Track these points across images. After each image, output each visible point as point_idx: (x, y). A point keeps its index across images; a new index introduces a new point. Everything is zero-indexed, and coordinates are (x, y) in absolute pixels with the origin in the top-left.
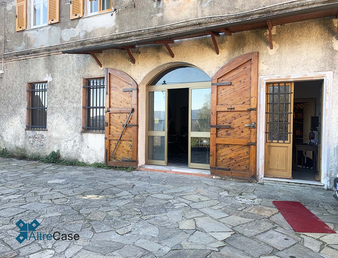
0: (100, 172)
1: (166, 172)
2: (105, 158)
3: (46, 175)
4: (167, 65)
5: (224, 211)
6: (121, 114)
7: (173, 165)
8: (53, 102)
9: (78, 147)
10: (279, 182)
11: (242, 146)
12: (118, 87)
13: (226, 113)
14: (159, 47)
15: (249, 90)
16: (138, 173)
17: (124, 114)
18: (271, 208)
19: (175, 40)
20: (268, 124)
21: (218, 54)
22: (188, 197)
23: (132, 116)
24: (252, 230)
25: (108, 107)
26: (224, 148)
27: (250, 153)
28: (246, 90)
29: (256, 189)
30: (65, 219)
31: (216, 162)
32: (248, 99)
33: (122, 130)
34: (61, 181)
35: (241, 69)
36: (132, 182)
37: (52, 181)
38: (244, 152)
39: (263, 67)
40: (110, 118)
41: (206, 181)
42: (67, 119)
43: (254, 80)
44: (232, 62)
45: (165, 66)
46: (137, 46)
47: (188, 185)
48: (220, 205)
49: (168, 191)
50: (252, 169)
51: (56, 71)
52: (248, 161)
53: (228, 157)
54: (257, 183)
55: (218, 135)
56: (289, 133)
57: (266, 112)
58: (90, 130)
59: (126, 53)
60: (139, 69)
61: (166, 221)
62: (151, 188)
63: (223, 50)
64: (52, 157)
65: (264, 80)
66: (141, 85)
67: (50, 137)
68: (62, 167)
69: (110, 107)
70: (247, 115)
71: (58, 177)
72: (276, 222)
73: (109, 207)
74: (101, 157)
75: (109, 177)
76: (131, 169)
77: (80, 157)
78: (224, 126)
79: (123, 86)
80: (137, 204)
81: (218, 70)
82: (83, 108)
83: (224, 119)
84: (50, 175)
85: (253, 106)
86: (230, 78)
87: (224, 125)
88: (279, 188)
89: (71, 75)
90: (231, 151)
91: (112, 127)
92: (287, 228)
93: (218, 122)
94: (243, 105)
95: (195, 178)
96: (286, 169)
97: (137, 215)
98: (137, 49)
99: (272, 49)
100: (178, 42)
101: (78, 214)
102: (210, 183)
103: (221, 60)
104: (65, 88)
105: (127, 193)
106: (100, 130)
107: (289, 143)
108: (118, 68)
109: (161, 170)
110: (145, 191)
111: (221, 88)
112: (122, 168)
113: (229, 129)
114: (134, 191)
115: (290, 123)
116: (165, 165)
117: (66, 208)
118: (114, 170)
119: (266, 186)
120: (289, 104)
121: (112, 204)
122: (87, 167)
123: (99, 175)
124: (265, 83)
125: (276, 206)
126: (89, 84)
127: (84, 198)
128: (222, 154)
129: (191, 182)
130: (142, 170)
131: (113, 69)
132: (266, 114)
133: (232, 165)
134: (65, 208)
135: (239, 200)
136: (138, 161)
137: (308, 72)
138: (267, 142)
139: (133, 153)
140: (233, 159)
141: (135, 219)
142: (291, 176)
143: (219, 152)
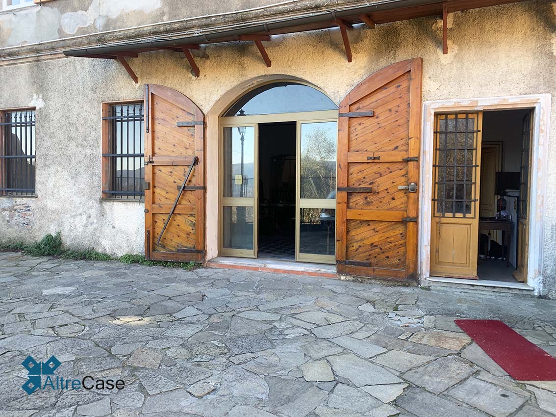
0: (138, 272)
1: (256, 269)
2: (146, 246)
3: (37, 279)
4: (258, 80)
5: (377, 342)
6: (174, 167)
7: (267, 257)
8: (46, 144)
9: (95, 226)
10: (457, 285)
11: (393, 223)
12: (168, 118)
13: (365, 166)
14: (243, 47)
15: (405, 125)
16: (207, 273)
17: (179, 167)
18: (457, 334)
19: (273, 36)
20: (437, 185)
21: (350, 60)
22: (305, 317)
23: (194, 172)
24: (438, 380)
25: (151, 154)
26: (361, 228)
27: (406, 235)
28: (399, 126)
29: (420, 298)
30: (84, 367)
31: (347, 251)
32: (403, 142)
33: (177, 197)
34: (68, 290)
35: (392, 89)
36: (199, 289)
37: (50, 289)
38: (396, 234)
39: (430, 85)
40: (154, 174)
41: (329, 285)
42: (75, 176)
43: (414, 108)
44: (376, 75)
45: (254, 82)
46: (202, 45)
47: (300, 292)
48: (367, 331)
49: (268, 305)
50: (409, 263)
51: (52, 89)
52: (402, 250)
53: (367, 242)
54: (417, 287)
55: (351, 204)
56: (473, 201)
57: (434, 164)
58: (117, 196)
59: (182, 58)
60: (207, 87)
61: (277, 366)
62: (236, 300)
63: (359, 55)
64: (46, 245)
65: (432, 107)
66: (209, 116)
67: (43, 209)
68: (66, 263)
69: (154, 154)
70: (401, 169)
71: (61, 281)
72: (474, 362)
73: (165, 340)
74: (137, 244)
75: (155, 281)
76: (194, 265)
77: (98, 244)
78: (360, 188)
79: (177, 117)
80: (217, 333)
81: (351, 89)
82: (104, 156)
83: (361, 176)
84: (45, 278)
85: (413, 154)
86: (372, 104)
87: (360, 186)
88: (457, 295)
89: (81, 97)
90: (373, 231)
91: (157, 190)
92: (498, 374)
93: (350, 181)
94: (395, 152)
95: (310, 279)
96: (468, 261)
97: (221, 354)
98: (203, 50)
99: (447, 53)
100: (277, 39)
101: (108, 356)
102: (339, 289)
103: (355, 73)
104: (70, 119)
105: (195, 311)
106: (134, 195)
107: (473, 217)
108: (169, 84)
109: (247, 266)
110: (227, 306)
111: (355, 122)
112: (176, 264)
113: (370, 194)
114: (206, 306)
115: (475, 183)
116: (254, 257)
117: (85, 344)
118: (162, 267)
119: (434, 292)
120: (474, 151)
121: (169, 333)
122: (112, 263)
123: (138, 277)
124: (433, 113)
125: (462, 329)
126: (114, 113)
127: (114, 322)
128: (357, 238)
129: (305, 287)
130: (213, 267)
131: (159, 86)
132: (434, 167)
133: (375, 257)
134: (81, 344)
135: (398, 321)
136: (206, 251)
137: (509, 94)
138: (435, 216)
139: (197, 237)
140: (376, 246)
141: (218, 363)
142: (475, 274)
143: (353, 233)
